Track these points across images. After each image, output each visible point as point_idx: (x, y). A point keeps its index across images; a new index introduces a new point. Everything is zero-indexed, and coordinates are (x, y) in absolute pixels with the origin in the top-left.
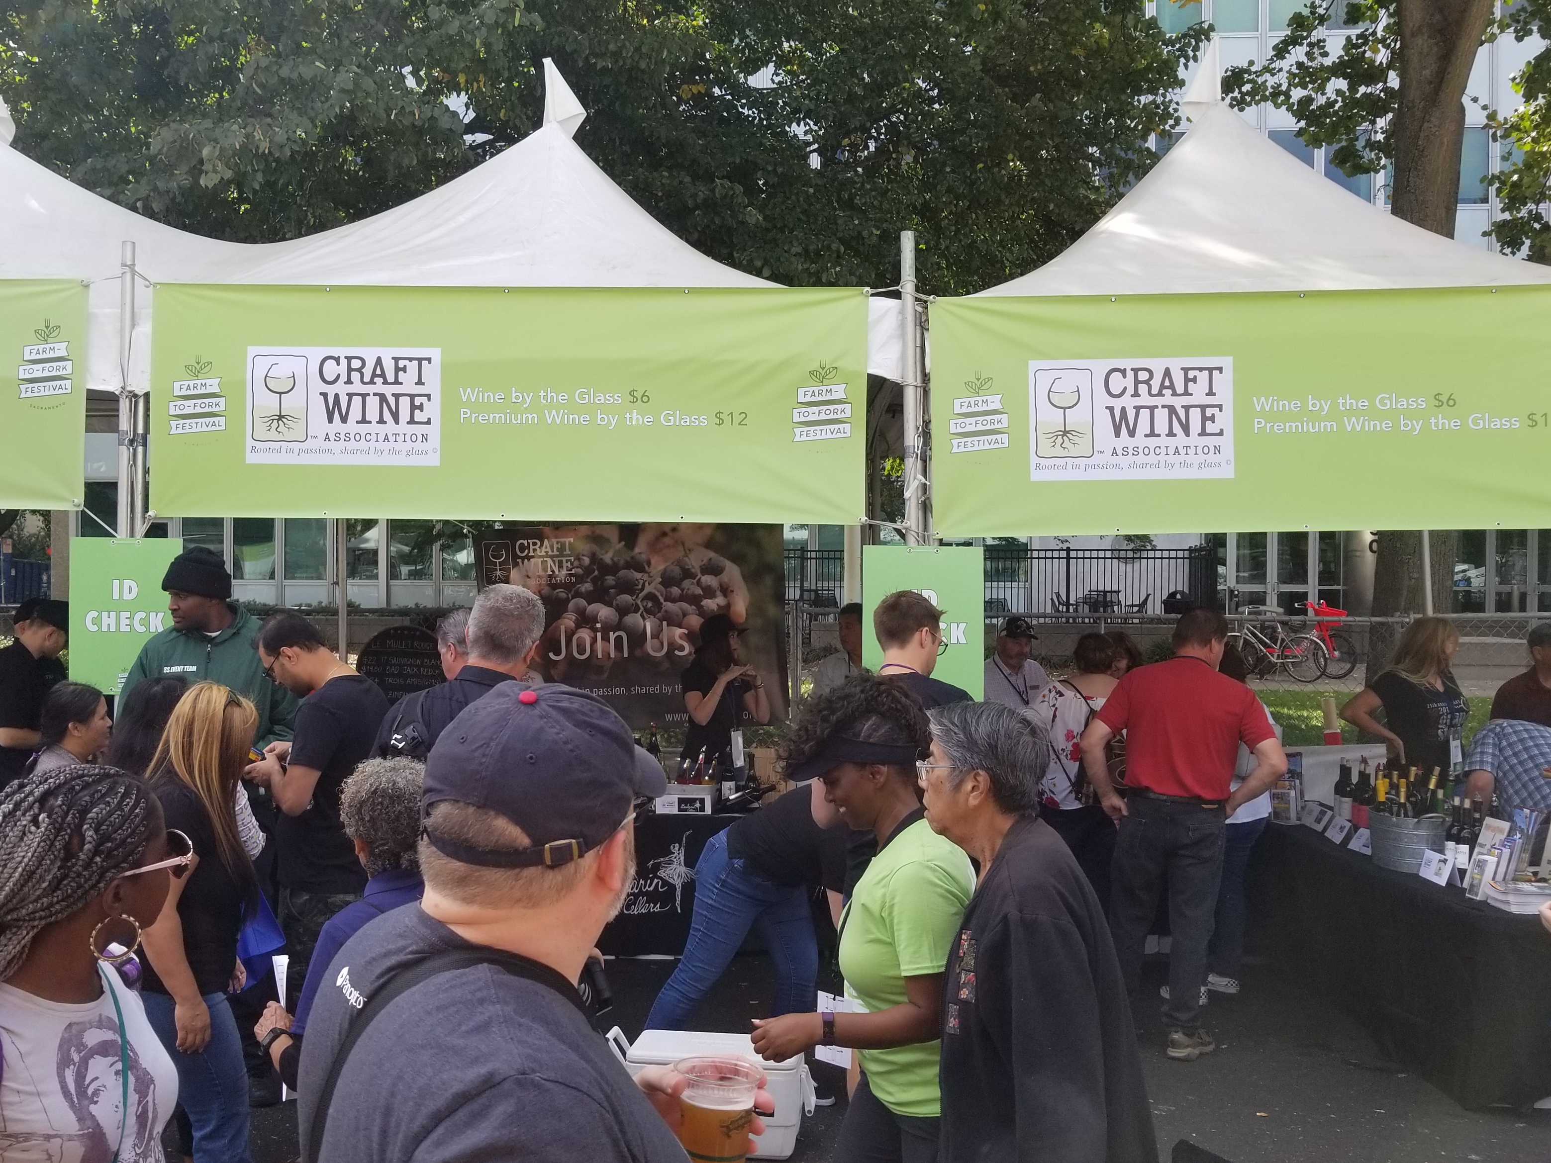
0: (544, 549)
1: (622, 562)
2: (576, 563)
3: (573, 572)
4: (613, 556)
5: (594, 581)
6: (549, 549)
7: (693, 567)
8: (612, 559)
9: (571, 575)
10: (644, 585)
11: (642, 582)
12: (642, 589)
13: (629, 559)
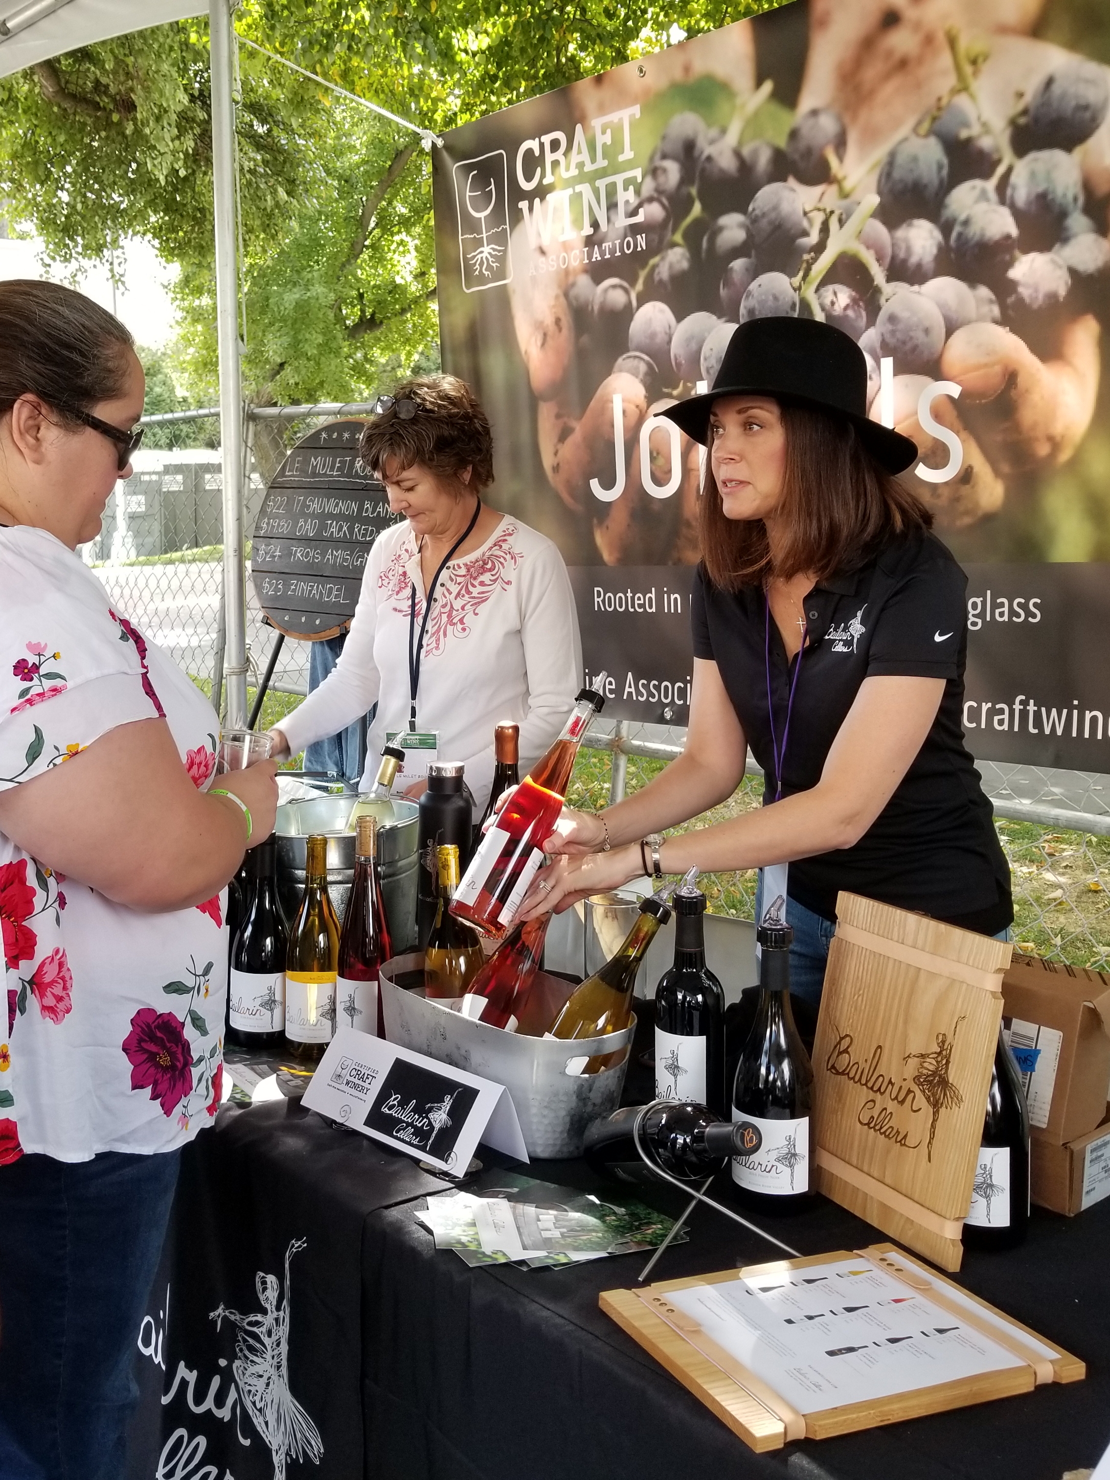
0: (575, 157)
1: (763, 160)
2: (648, 187)
3: (640, 218)
4: (740, 143)
5: (692, 239)
6: (585, 157)
7: (986, 128)
8: (737, 153)
9: (635, 230)
10: (825, 229)
11: (818, 218)
12: (819, 248)
13: (782, 142)
